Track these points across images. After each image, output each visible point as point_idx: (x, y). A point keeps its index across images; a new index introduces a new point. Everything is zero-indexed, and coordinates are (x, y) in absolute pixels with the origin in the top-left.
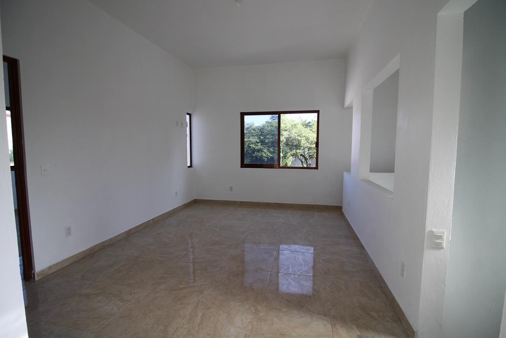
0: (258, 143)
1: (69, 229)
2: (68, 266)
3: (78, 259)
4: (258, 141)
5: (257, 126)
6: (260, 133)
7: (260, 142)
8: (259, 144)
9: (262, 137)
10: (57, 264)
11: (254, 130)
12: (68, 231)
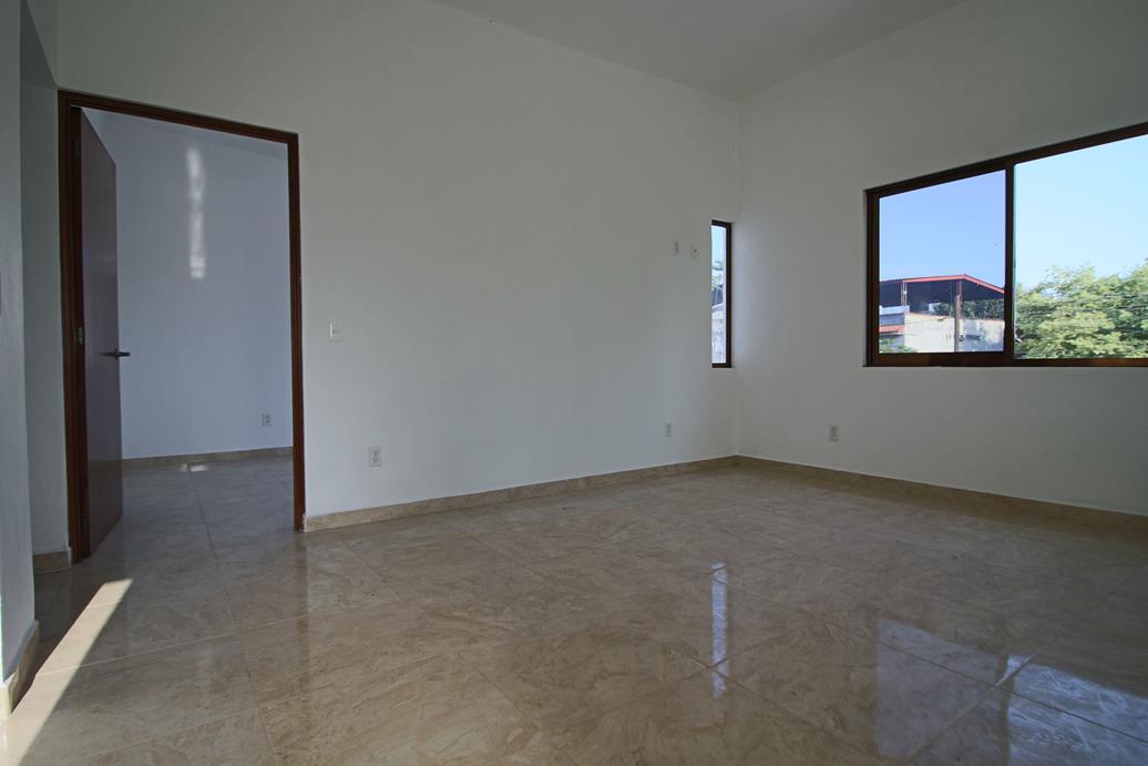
0: (1107, 332)
1: (376, 453)
2: (366, 524)
3: (389, 517)
4: (1109, 325)
5: (1108, 275)
6: (1118, 299)
7: (1117, 329)
8: (1115, 336)
9: (1125, 314)
10: (346, 514)
11: (1090, 290)
12: (375, 457)
